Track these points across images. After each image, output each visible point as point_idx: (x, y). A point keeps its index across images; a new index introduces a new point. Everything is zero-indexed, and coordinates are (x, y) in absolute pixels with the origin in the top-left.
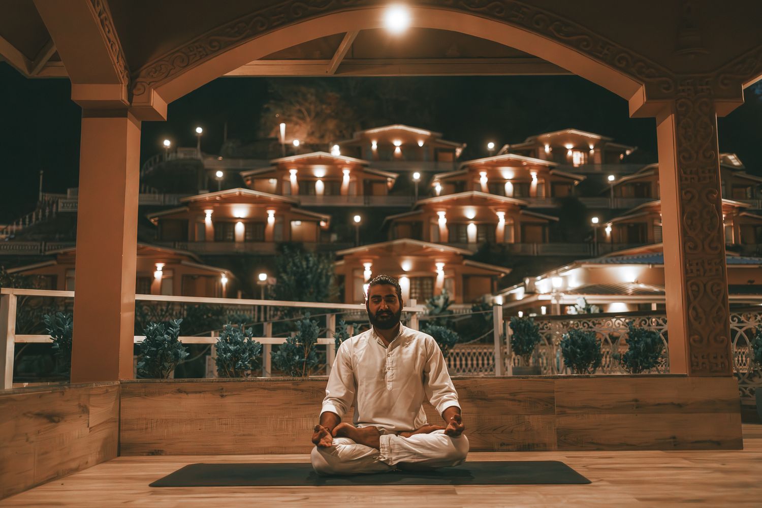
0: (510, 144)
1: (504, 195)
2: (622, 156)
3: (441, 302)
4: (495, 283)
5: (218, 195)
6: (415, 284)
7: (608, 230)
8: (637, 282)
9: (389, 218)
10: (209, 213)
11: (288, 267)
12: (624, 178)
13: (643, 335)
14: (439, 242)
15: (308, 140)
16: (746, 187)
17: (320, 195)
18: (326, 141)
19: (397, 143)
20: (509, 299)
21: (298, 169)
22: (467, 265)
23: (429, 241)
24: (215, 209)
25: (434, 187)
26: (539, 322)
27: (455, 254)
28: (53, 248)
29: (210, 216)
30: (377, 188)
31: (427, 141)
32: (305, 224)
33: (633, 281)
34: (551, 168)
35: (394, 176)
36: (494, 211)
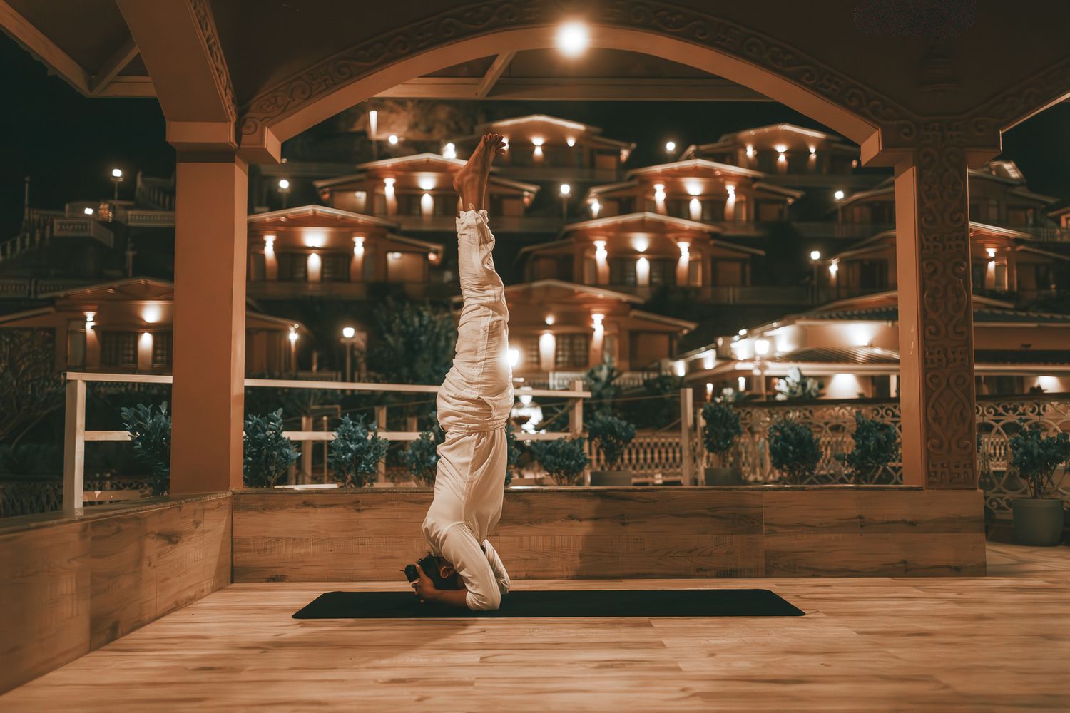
0: (697, 144)
1: (689, 217)
2: (855, 163)
3: (604, 374)
4: (675, 344)
5: (282, 215)
6: (563, 344)
7: (833, 269)
8: (871, 346)
9: (525, 249)
10: (270, 240)
11: (393, 325)
12: (857, 196)
13: (874, 429)
14: (597, 285)
15: (411, 136)
16: (1026, 208)
17: (428, 215)
18: (436, 136)
19: (538, 141)
20: (695, 366)
21: (397, 177)
22: (635, 317)
23: (581, 283)
24: (278, 234)
25: (589, 206)
26: (740, 410)
27: (619, 302)
28: (48, 288)
29: (272, 244)
30: (509, 206)
31: (581, 138)
32: (407, 258)
33: (866, 344)
34: (755, 179)
35: (534, 188)
36: (674, 241)
